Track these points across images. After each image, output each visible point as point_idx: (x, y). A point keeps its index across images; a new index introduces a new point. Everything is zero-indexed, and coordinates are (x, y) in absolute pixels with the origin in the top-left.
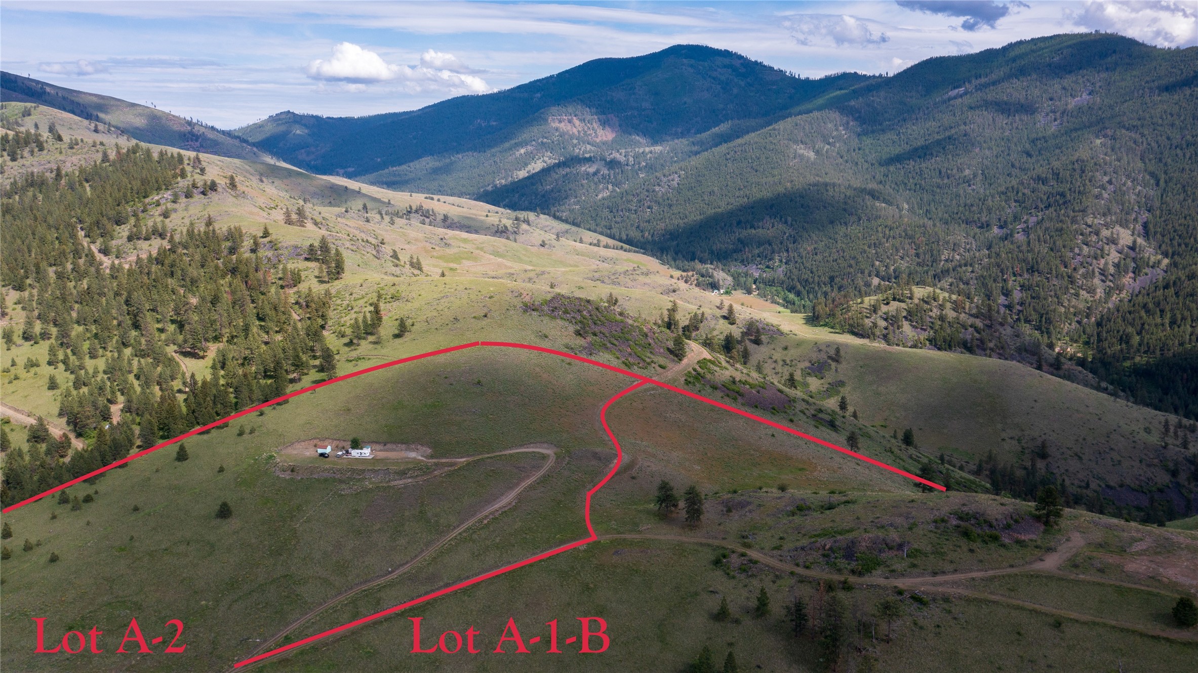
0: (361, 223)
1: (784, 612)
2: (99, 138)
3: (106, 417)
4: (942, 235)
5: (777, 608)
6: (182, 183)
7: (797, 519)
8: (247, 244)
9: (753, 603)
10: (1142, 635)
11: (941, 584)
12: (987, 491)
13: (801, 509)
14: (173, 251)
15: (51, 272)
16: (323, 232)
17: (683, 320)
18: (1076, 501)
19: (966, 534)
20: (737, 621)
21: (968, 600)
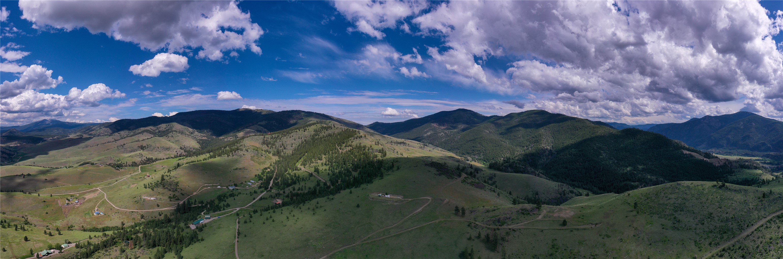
0: (390, 145)
1: (484, 237)
2: (342, 127)
3: (337, 182)
4: (515, 149)
5: (483, 236)
6: (356, 136)
7: (487, 214)
8: (367, 148)
9: (477, 235)
10: (558, 229)
11: (518, 226)
12: (527, 203)
13: (488, 211)
14: (353, 149)
15: (331, 152)
16: (383, 147)
17: (461, 168)
18: (544, 203)
19: (523, 214)
20: (474, 240)
21: (524, 229)
